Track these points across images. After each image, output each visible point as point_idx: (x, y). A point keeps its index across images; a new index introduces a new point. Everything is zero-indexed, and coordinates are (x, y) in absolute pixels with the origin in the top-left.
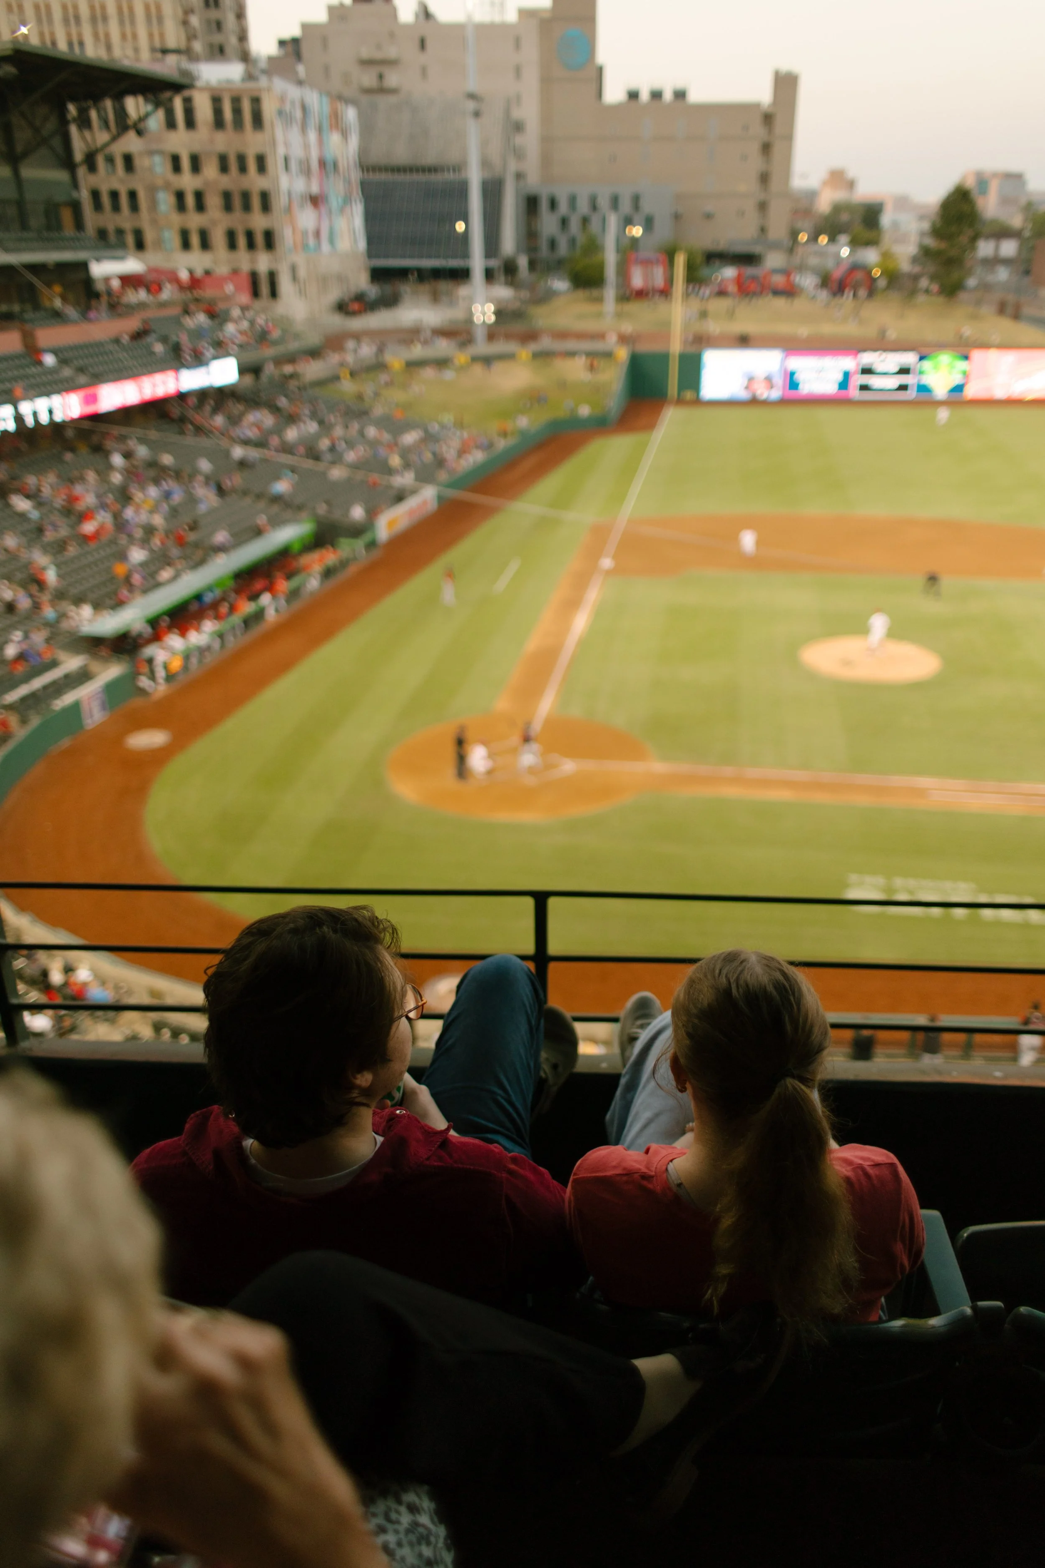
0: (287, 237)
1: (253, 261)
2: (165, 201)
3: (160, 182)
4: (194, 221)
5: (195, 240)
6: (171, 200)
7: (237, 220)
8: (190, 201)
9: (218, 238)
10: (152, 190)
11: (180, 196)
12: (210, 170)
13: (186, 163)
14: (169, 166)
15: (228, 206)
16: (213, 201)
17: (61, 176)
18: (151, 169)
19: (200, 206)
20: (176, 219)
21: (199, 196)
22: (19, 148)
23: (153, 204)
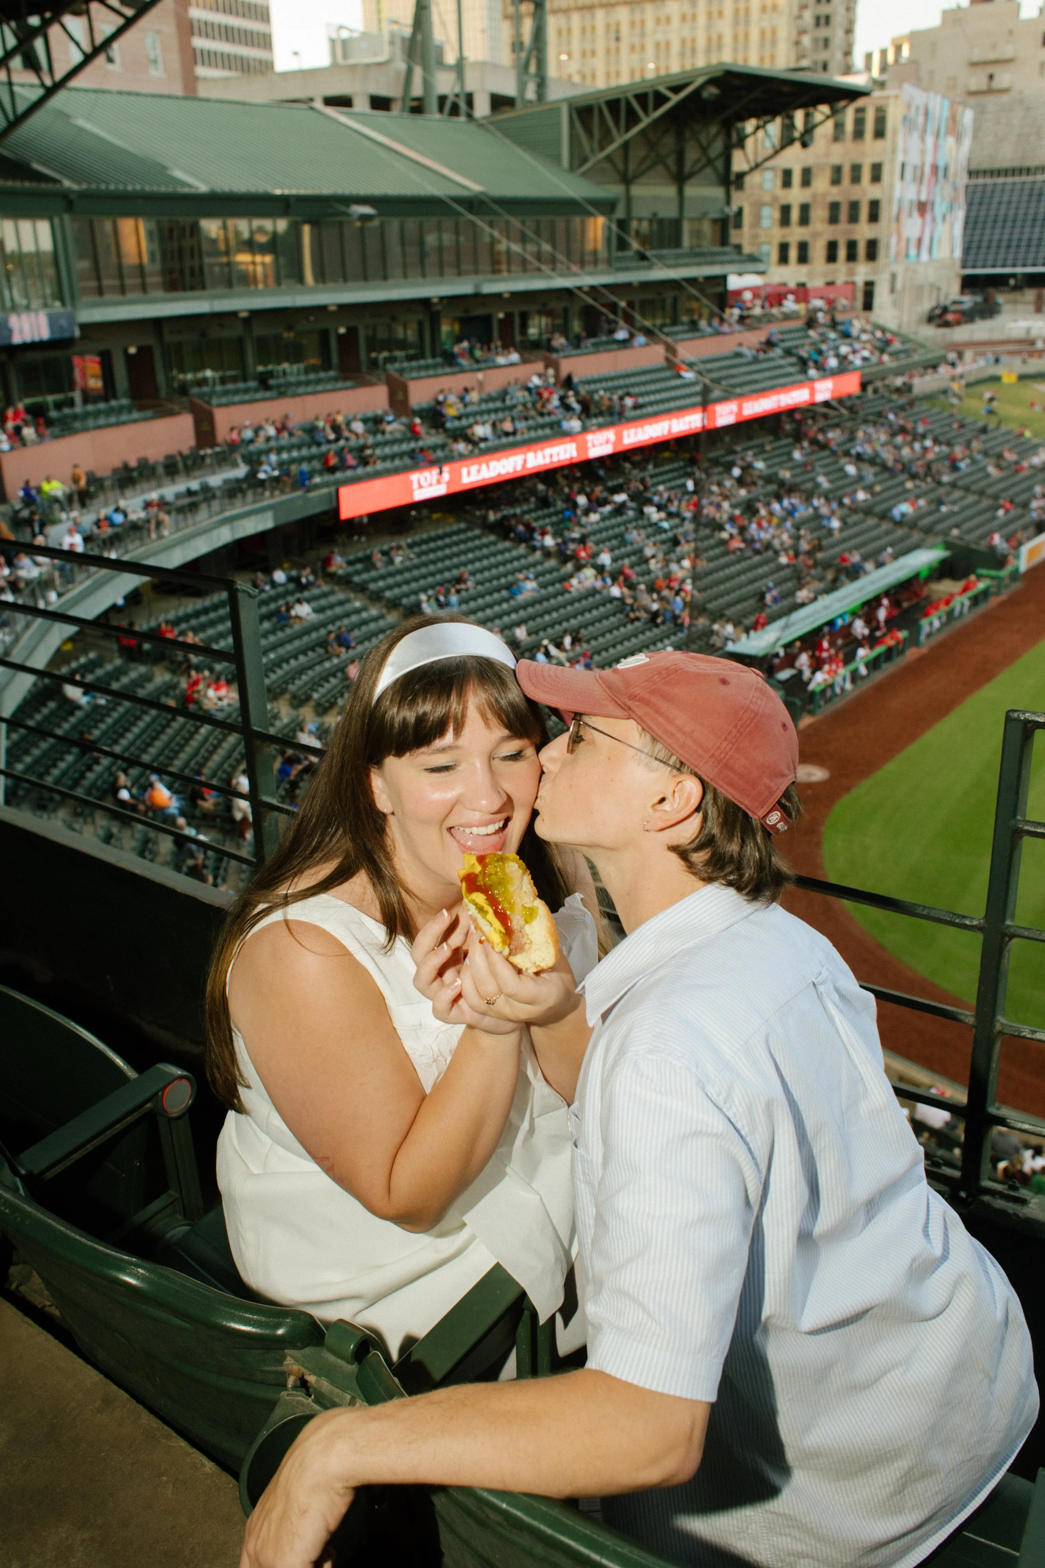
0: (890, 247)
1: (851, 273)
2: (771, 215)
3: (767, 198)
4: (796, 234)
5: (793, 253)
6: (777, 215)
7: (841, 232)
8: (795, 215)
9: (818, 251)
10: (758, 205)
11: (786, 210)
12: (821, 184)
13: (796, 178)
14: (779, 182)
15: (834, 219)
16: (819, 214)
17: (718, 192)
18: (761, 186)
19: (804, 220)
20: (778, 234)
21: (805, 209)
22: (687, 168)
23: (757, 218)
